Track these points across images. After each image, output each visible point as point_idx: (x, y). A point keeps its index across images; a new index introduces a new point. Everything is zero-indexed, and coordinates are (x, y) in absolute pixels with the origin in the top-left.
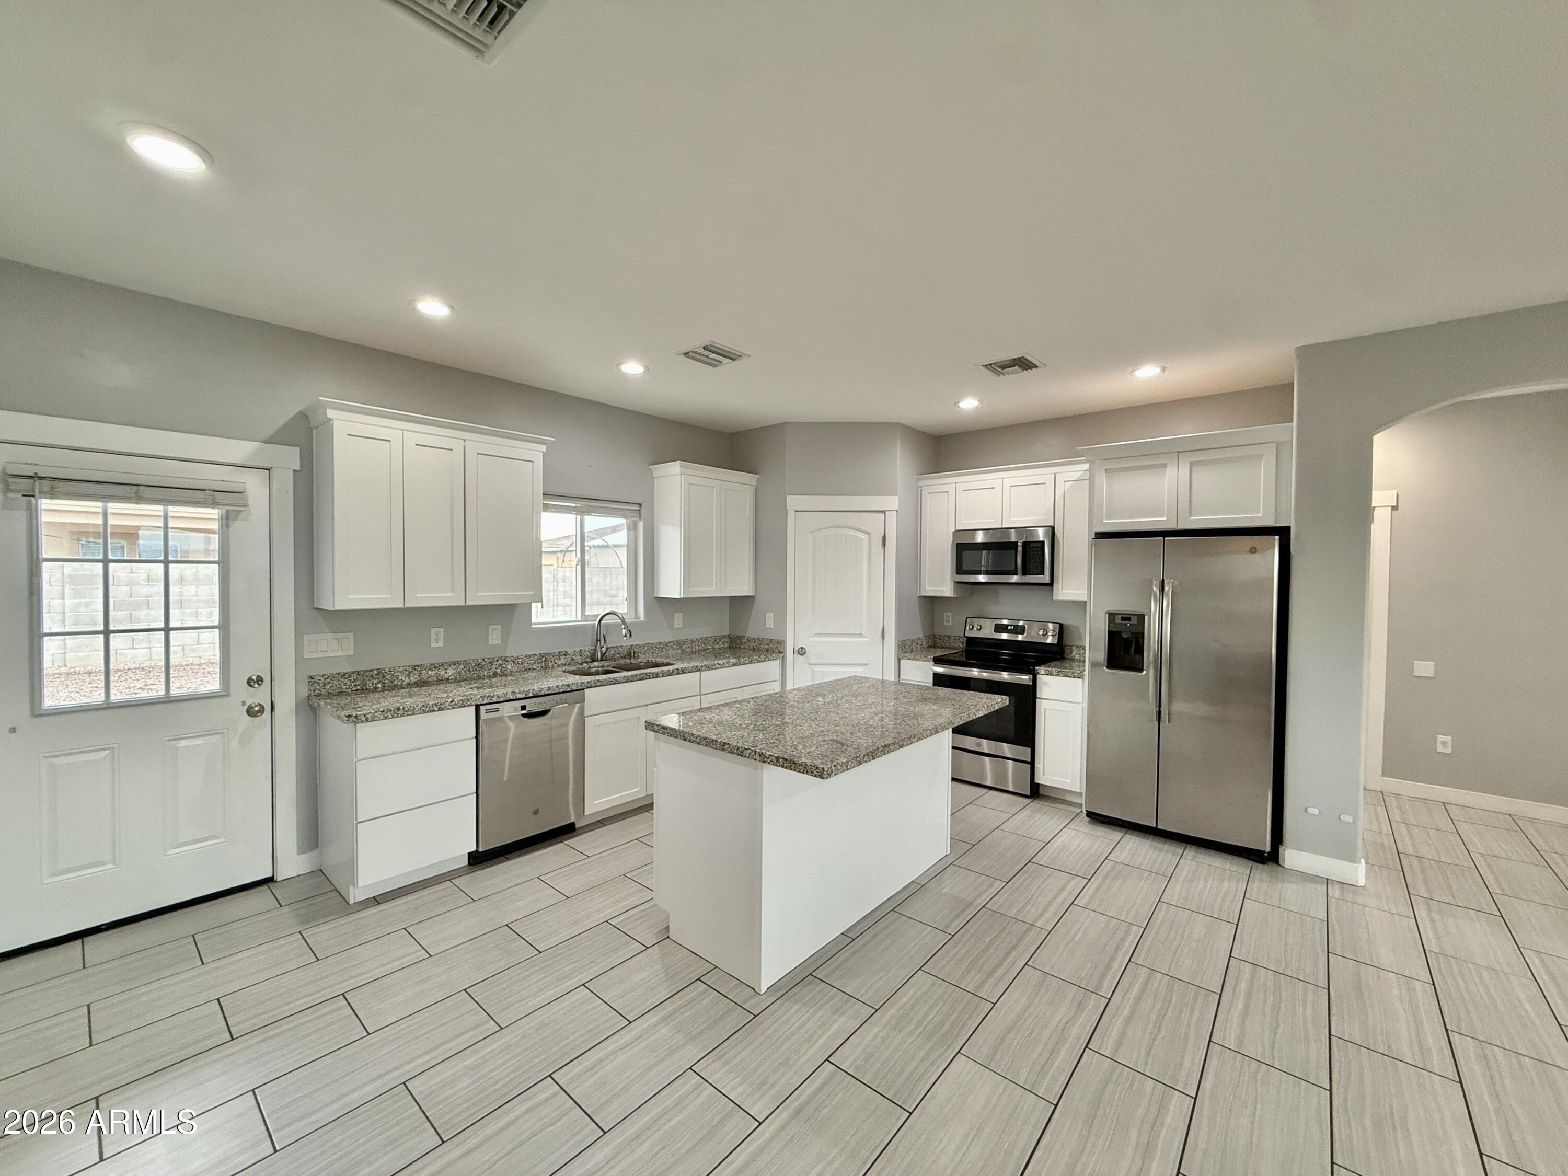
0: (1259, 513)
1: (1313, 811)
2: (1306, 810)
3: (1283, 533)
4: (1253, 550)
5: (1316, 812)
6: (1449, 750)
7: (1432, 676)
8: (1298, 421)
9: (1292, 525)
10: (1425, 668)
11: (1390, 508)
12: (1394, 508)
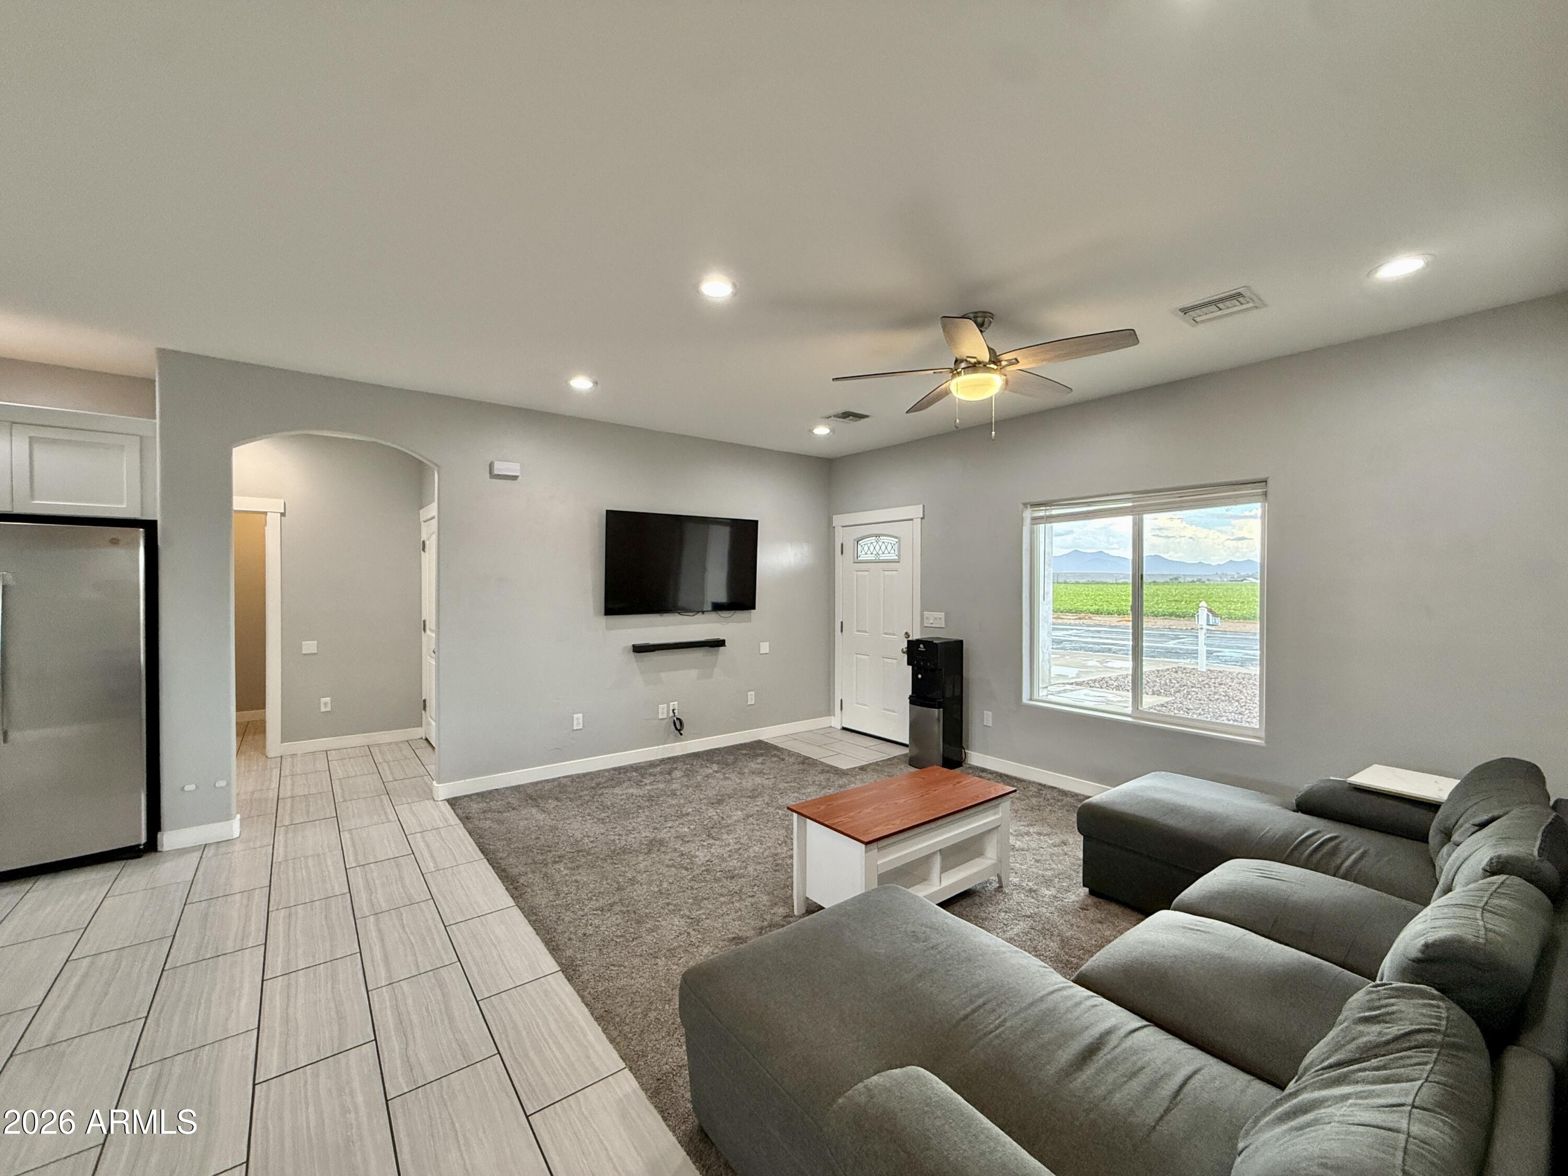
0: (121, 503)
1: (190, 787)
2: (183, 789)
3: (150, 527)
4: (115, 542)
5: (193, 787)
6: (329, 709)
7: (315, 652)
8: (161, 418)
9: (158, 517)
10: (310, 647)
11: (279, 515)
12: (283, 515)
